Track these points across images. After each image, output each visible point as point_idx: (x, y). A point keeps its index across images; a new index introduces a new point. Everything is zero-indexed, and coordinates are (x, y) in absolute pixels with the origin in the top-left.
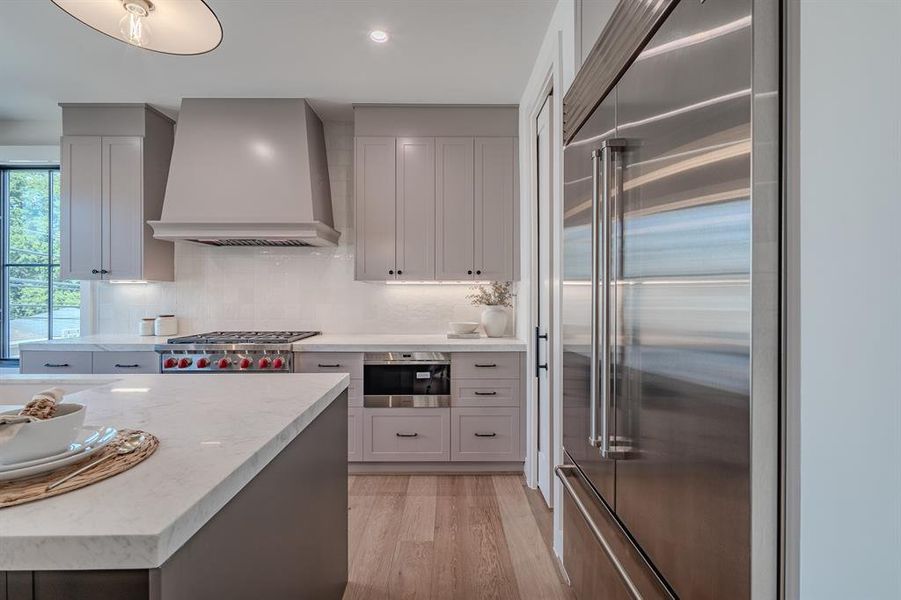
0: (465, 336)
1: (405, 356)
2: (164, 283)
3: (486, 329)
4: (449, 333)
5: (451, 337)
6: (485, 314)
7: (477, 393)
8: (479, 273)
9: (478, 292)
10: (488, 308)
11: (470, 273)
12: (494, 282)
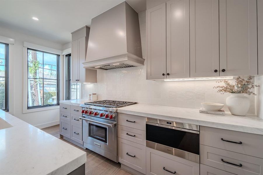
0: (213, 112)
1: (168, 123)
2: (94, 83)
3: (230, 109)
4: (201, 109)
5: (202, 112)
6: (229, 99)
7: (222, 160)
8: (223, 70)
9: (223, 84)
10: (232, 95)
11: (216, 71)
12: (237, 77)
